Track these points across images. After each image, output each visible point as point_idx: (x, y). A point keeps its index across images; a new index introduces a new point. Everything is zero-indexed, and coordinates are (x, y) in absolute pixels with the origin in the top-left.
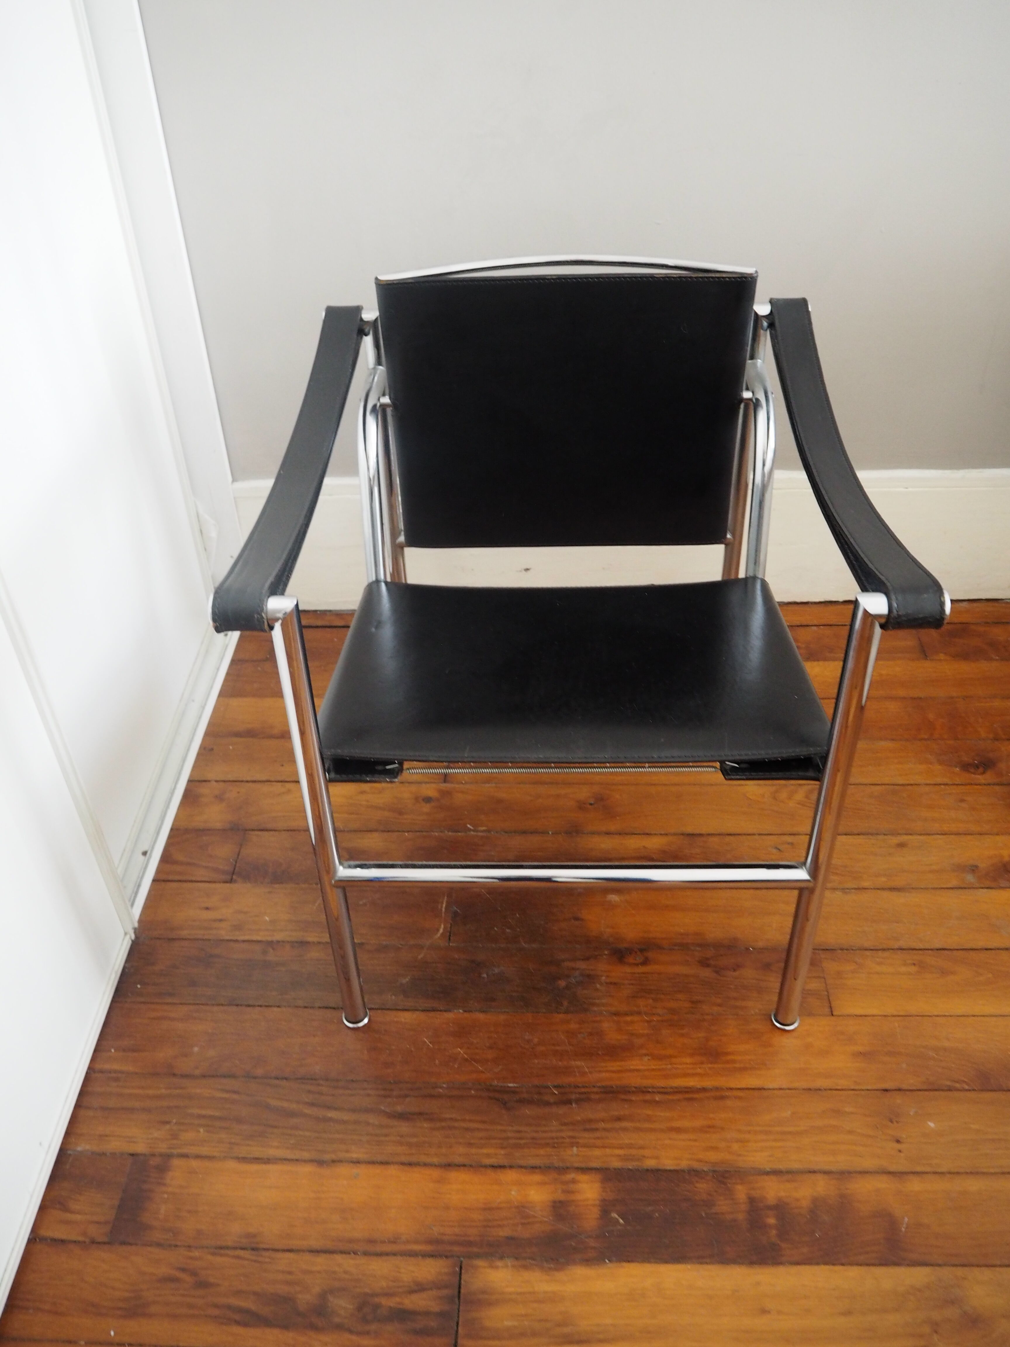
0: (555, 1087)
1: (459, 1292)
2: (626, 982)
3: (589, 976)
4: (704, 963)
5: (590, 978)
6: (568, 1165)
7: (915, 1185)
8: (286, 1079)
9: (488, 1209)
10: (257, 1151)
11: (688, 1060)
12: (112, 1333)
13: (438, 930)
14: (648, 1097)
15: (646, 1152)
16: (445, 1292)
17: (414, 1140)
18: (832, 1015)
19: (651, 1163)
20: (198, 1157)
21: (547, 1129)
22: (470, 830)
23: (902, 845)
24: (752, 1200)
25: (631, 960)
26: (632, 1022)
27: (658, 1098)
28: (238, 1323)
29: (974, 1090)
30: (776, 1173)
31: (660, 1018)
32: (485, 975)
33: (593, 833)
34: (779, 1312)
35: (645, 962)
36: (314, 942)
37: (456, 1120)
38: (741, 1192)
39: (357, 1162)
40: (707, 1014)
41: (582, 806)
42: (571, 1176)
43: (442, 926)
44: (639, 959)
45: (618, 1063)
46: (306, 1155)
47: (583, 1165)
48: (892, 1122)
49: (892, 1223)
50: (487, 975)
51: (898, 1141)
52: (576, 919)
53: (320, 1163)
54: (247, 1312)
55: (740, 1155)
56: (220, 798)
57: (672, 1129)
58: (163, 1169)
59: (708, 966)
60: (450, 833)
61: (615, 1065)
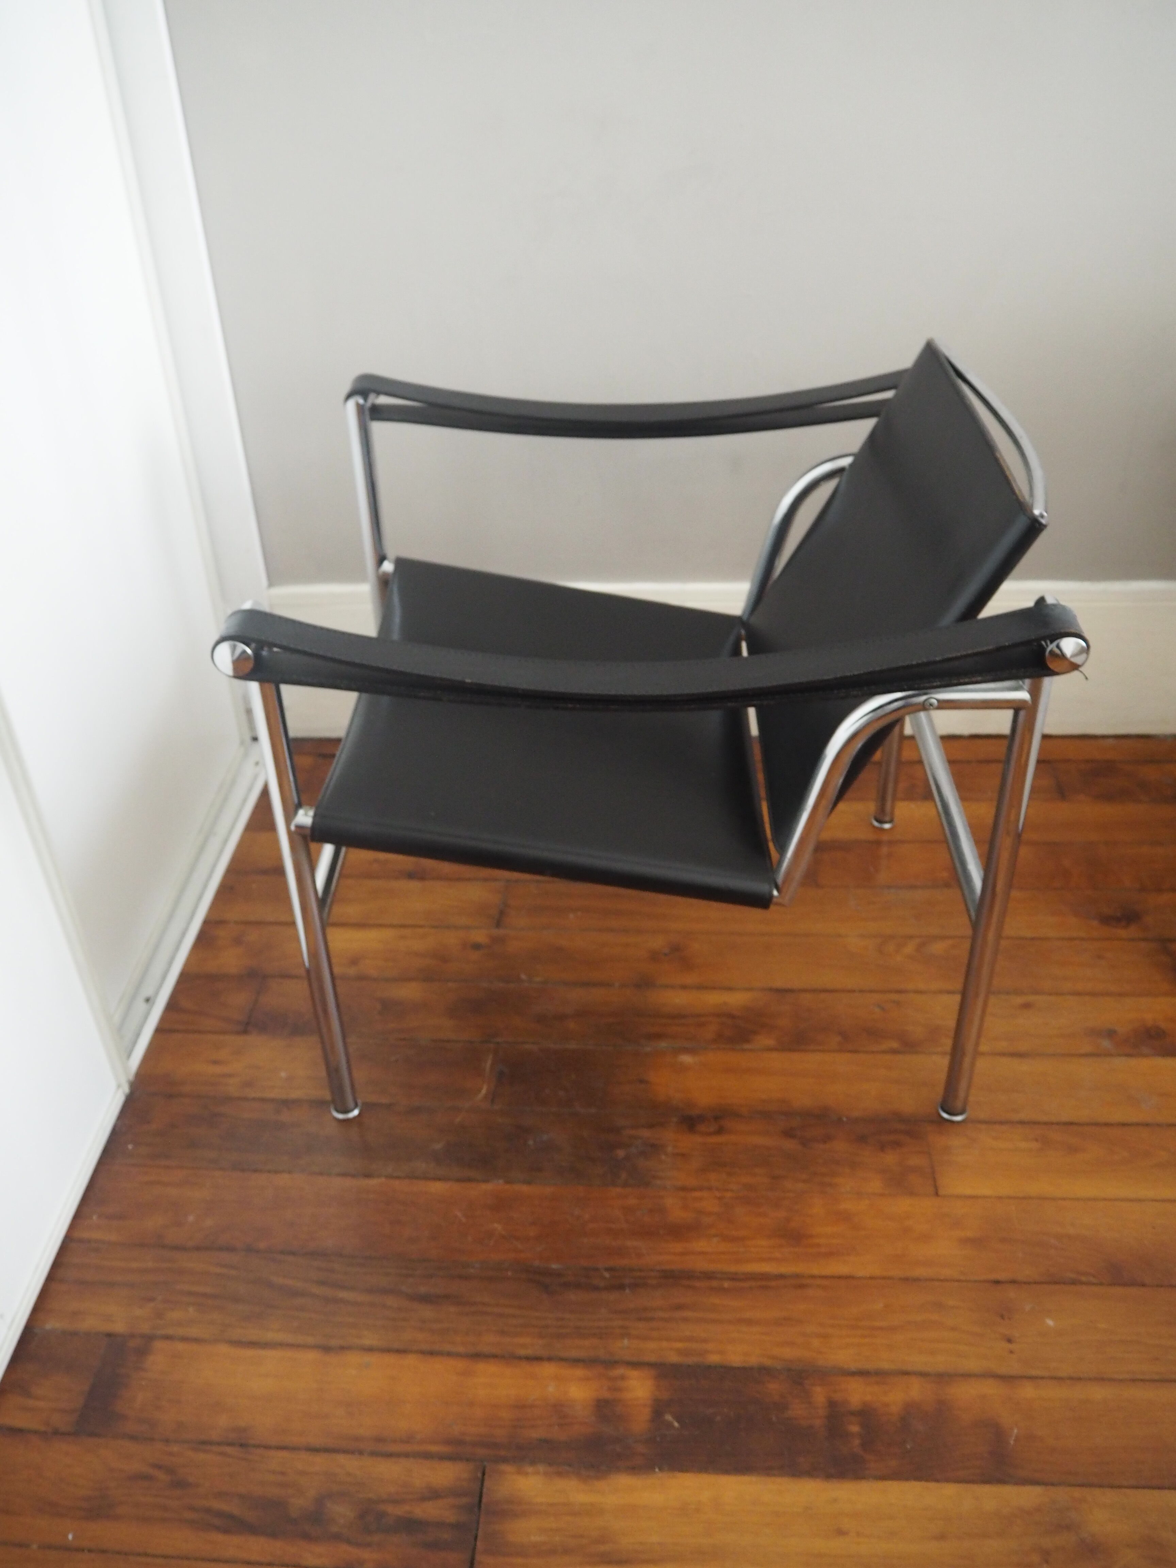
0: (607, 1269)
1: (480, 1501)
2: (696, 1153)
3: (653, 1146)
4: (788, 1134)
5: (654, 1148)
6: (617, 1358)
7: (1028, 1391)
8: (293, 1254)
9: (521, 1406)
10: (253, 1333)
11: (765, 1243)
12: (70, 1537)
13: (480, 1091)
14: (715, 1283)
15: (710, 1346)
16: (464, 1500)
17: (438, 1326)
18: (937, 1195)
19: (714, 1359)
20: (185, 1339)
21: (594, 1317)
22: (523, 981)
23: (1027, 1006)
24: (832, 1404)
25: (703, 1128)
26: (701, 1198)
27: (726, 1284)
28: (218, 1529)
29: (1101, 1284)
30: (862, 1373)
31: (733, 1195)
32: (531, 1143)
33: (667, 986)
34: (858, 1534)
35: (720, 1131)
37: (488, 1305)
38: (819, 1395)
39: (370, 1349)
40: (789, 1192)
41: (655, 957)
42: (620, 1371)
43: (486, 1086)
44: (713, 1128)
45: (682, 1245)
46: (310, 1340)
47: (635, 1359)
48: (1002, 1317)
49: (998, 1433)
50: (534, 1142)
51: (1009, 1341)
52: (642, 1081)
53: (327, 1349)
54: (231, 1517)
55: (820, 1352)
56: (238, 941)
57: (741, 1321)
58: (143, 1352)
59: (793, 1137)
60: (501, 984)
61: (678, 1247)
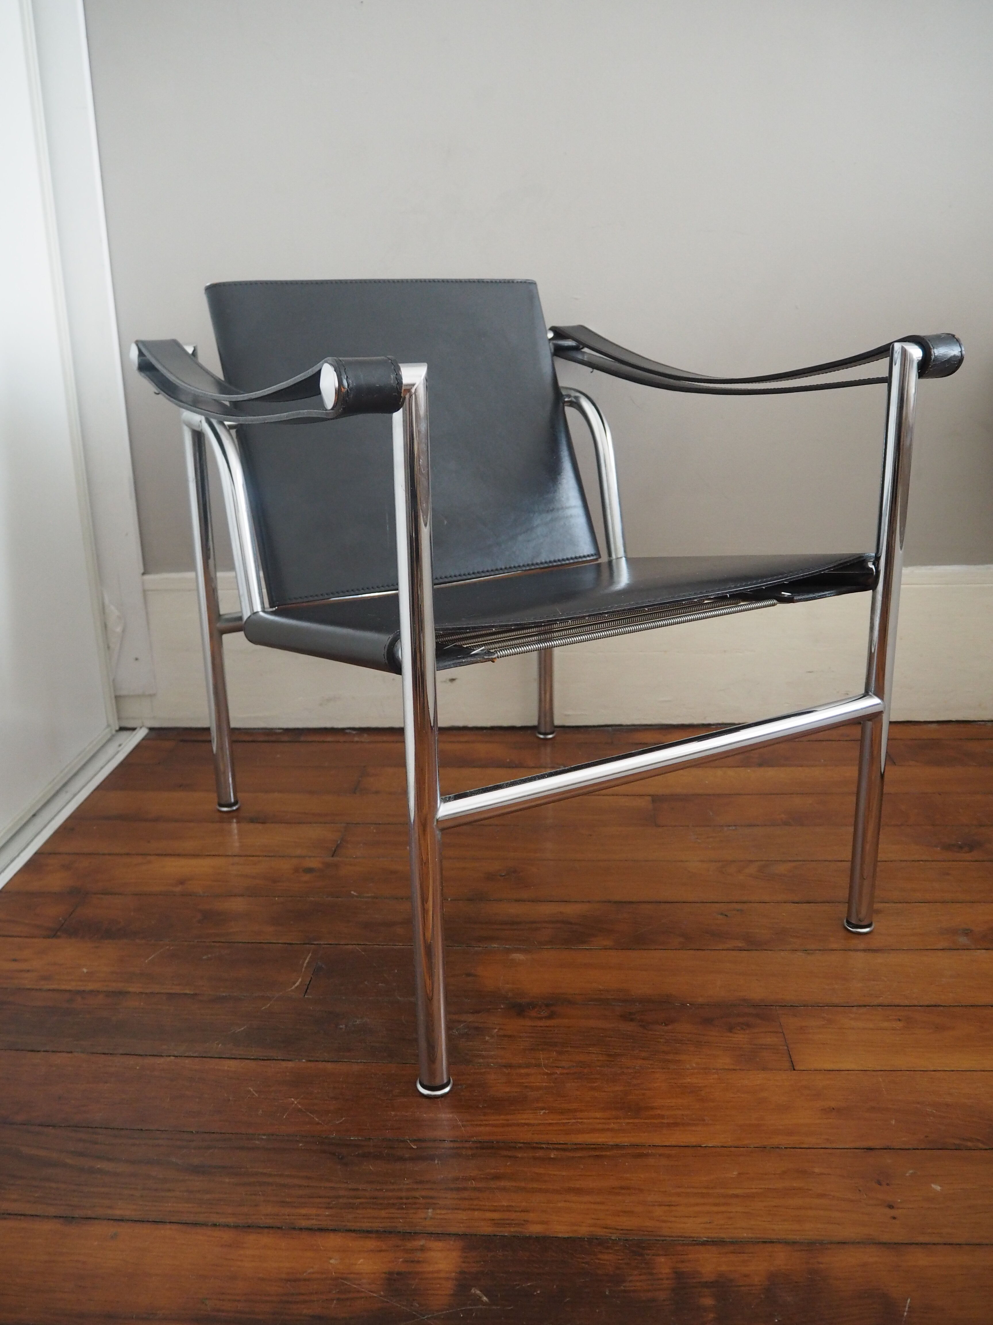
0: (414, 1141)
2: (525, 1035)
3: (477, 1028)
4: (627, 1017)
6: (418, 1229)
7: (918, 1259)
8: (54, 1126)
9: (292, 1280)
11: (598, 1115)
13: (294, 983)
14: (540, 1154)
15: (531, 1216)
17: (208, 1196)
18: (794, 1070)
19: (535, 1229)
21: (395, 1187)
22: (353, 896)
24: (679, 1275)
25: (533, 1013)
26: (528, 1075)
27: (553, 1155)
30: (716, 1243)
31: (565, 1071)
32: (343, 1026)
33: (500, 900)
35: (551, 1016)
36: (135, 993)
37: (270, 1175)
38: (664, 1266)
40: (628, 1068)
41: (490, 877)
42: (420, 1243)
43: (300, 980)
44: (544, 1013)
45: (502, 1117)
46: (52, 1211)
47: (439, 1230)
48: (880, 1184)
49: (887, 1304)
50: (346, 1026)
51: (891, 1207)
52: (469, 975)
53: (68, 1219)
55: (664, 1221)
56: (66, 867)
57: (570, 1190)
59: (632, 1020)
60: (329, 899)
61: (499, 1119)
